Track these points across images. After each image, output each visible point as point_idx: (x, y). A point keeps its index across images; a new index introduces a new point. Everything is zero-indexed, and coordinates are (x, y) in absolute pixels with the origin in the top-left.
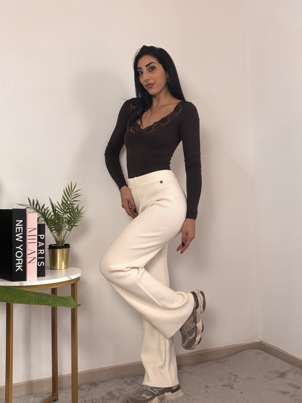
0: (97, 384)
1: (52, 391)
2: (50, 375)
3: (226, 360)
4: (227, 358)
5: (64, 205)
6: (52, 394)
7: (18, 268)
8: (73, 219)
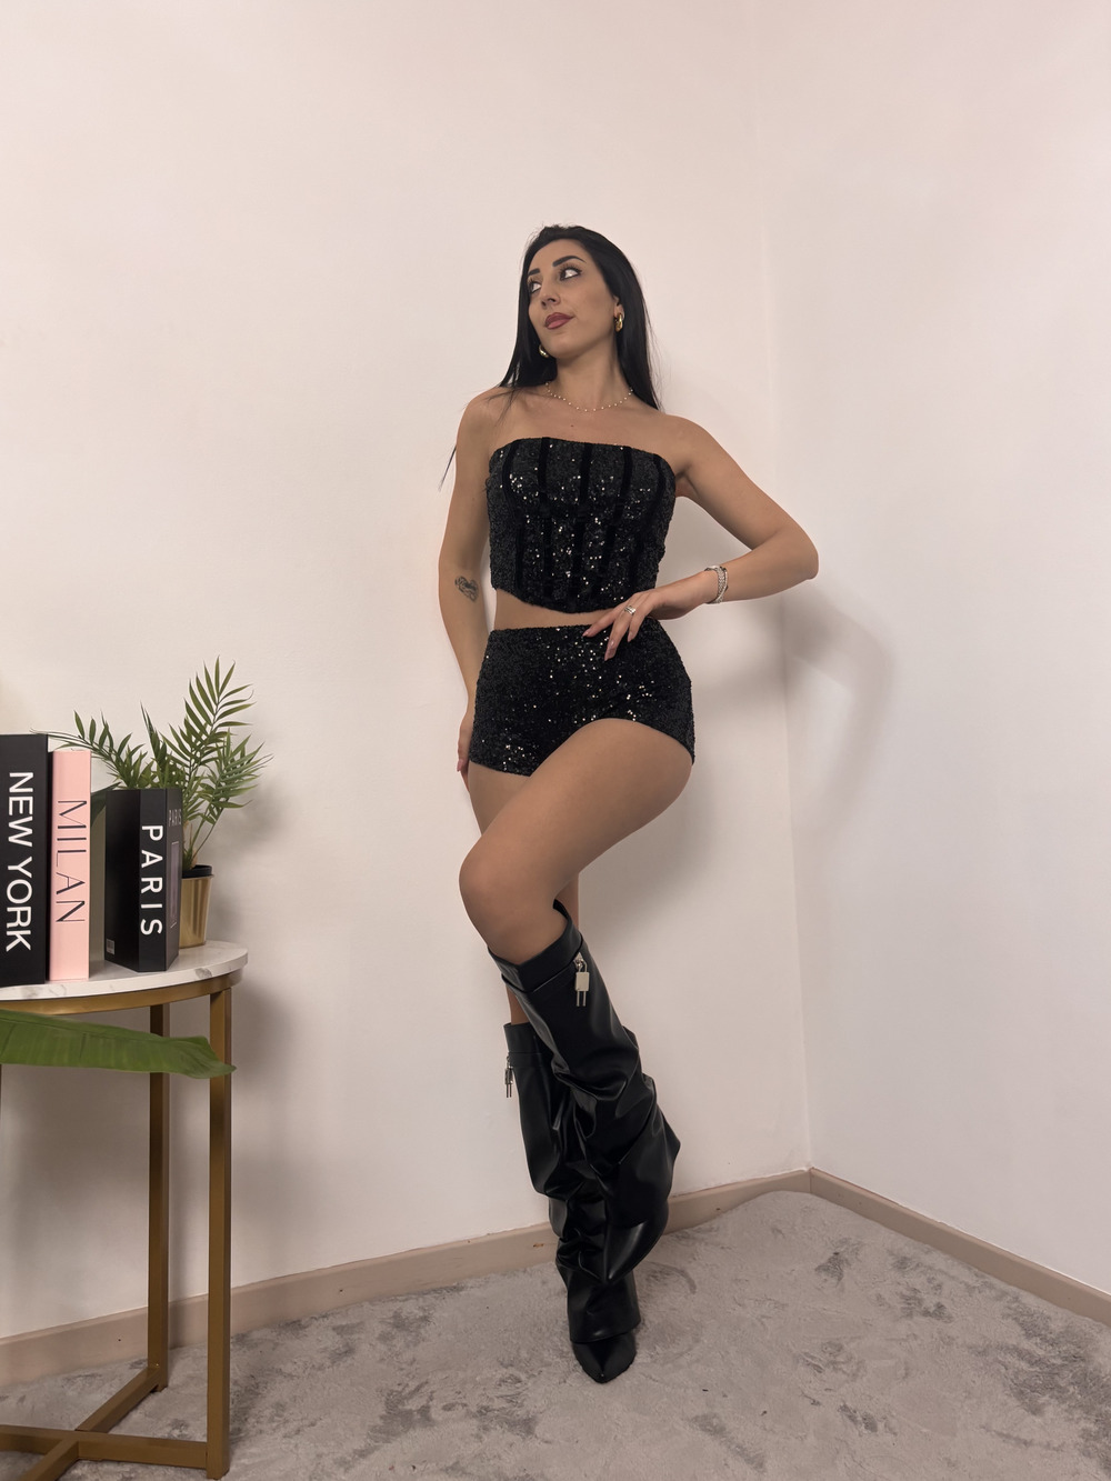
0: (303, 1323)
1: (145, 1356)
2: (142, 1302)
3: (711, 1230)
4: (715, 1223)
5: (194, 739)
6: (145, 1364)
7: (14, 938)
8: (223, 784)
